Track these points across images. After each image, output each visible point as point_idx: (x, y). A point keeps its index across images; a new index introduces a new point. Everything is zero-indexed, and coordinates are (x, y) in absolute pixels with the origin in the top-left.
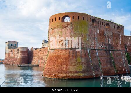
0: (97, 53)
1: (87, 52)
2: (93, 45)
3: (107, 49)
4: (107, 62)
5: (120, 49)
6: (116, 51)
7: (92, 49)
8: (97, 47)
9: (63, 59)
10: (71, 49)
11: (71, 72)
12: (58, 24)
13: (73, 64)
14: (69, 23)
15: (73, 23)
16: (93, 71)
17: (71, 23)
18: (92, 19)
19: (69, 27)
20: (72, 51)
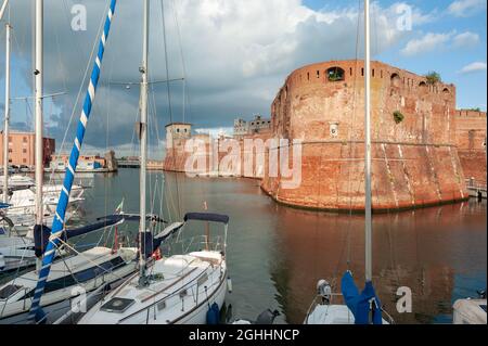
0: (400, 152)
1: (380, 150)
2: (392, 134)
3: (420, 142)
4: (421, 172)
5: (447, 141)
6: (438, 146)
7: (389, 143)
8: (400, 138)
9: (327, 164)
10: (344, 144)
11: (347, 195)
12: (313, 86)
13: (352, 176)
14: (341, 83)
15: (349, 85)
16: (395, 194)
17: (346, 85)
18: (392, 72)
19: (340, 92)
20: (346, 147)
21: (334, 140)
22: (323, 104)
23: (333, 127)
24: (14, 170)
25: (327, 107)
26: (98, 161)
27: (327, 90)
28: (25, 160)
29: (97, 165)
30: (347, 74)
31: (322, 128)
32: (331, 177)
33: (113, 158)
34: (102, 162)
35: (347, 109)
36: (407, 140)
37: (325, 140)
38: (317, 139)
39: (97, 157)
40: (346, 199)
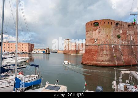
0: (120, 48)
1: (111, 47)
2: (117, 42)
3: (129, 44)
4: (128, 54)
7: (115, 45)
8: (120, 43)
9: (93, 52)
10: (99, 45)
11: (99, 61)
12: (90, 28)
13: (101, 55)
14: (98, 27)
15: (100, 27)
16: (116, 61)
17: (99, 27)
18: (116, 22)
19: (98, 30)
20: (100, 46)
21: (96, 44)
22: (93, 34)
23: (96, 40)
24: (23, 53)
25: (94, 34)
26: (45, 50)
27: (94, 29)
28: (26, 50)
29: (44, 52)
30: (100, 24)
31: (92, 41)
32: (94, 56)
33: (48, 50)
34: (45, 51)
35: (100, 34)
36: (123, 44)
37: (93, 44)
38: (91, 44)
39: (44, 50)
40: (99, 63)
